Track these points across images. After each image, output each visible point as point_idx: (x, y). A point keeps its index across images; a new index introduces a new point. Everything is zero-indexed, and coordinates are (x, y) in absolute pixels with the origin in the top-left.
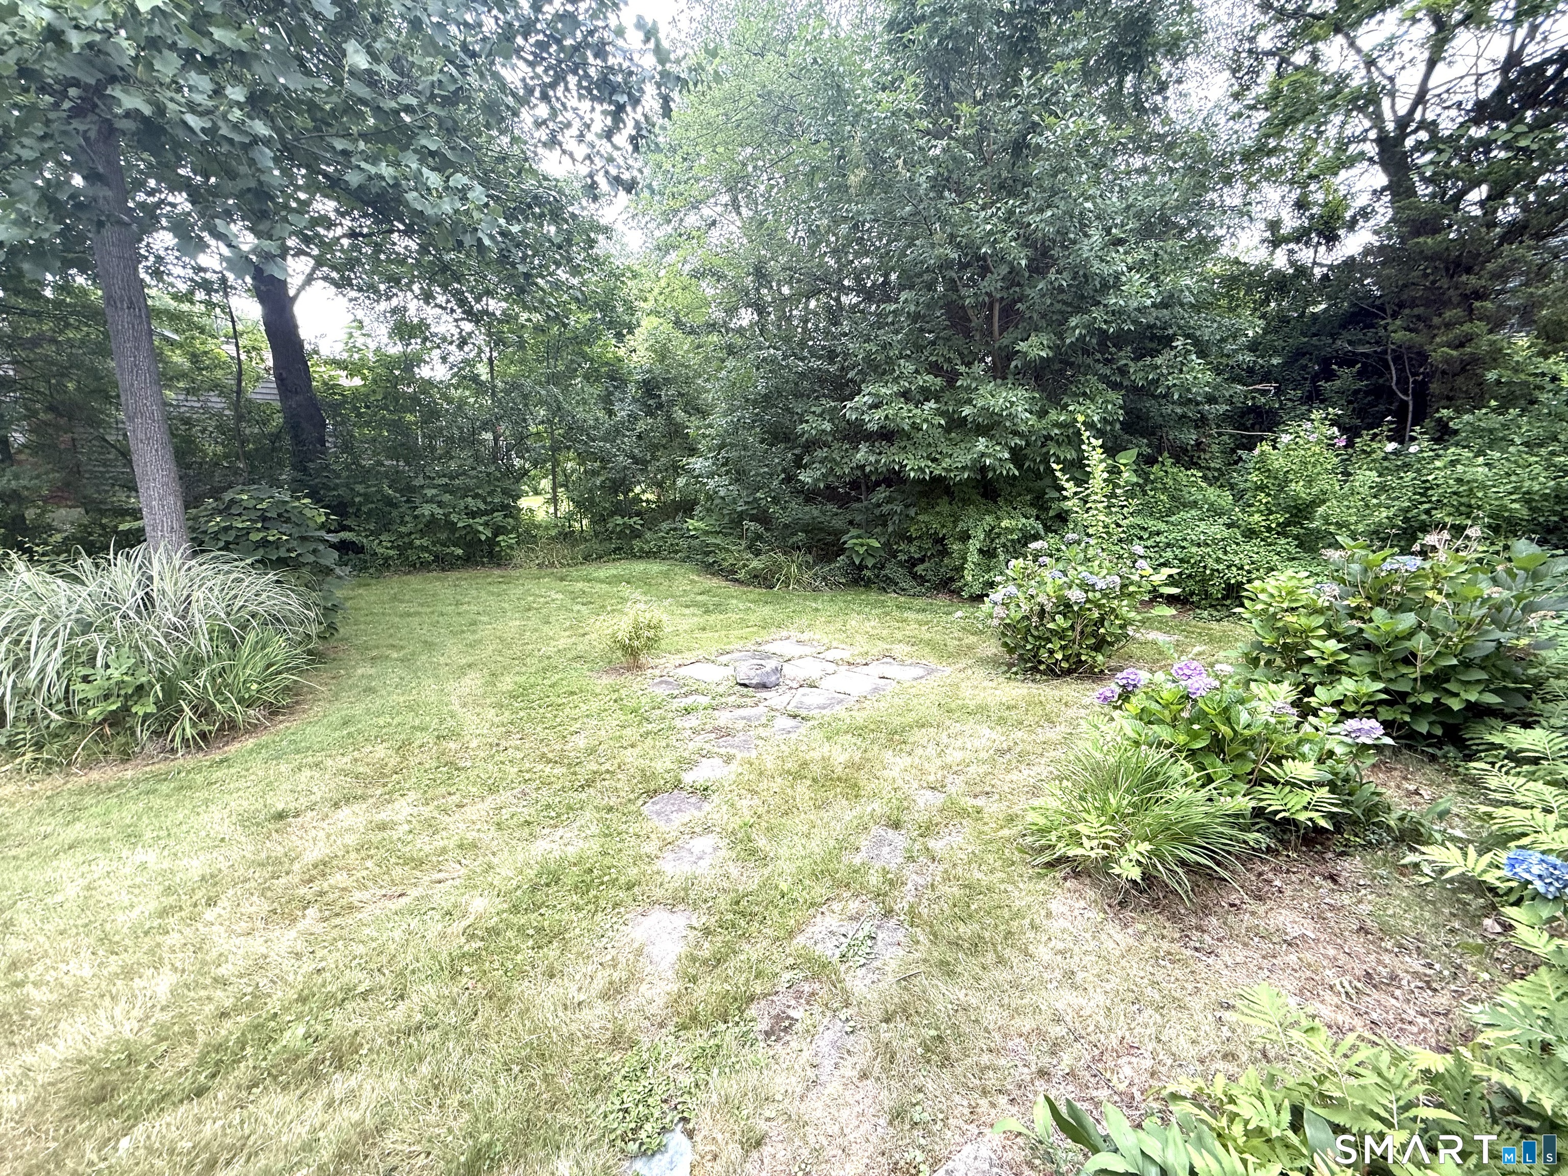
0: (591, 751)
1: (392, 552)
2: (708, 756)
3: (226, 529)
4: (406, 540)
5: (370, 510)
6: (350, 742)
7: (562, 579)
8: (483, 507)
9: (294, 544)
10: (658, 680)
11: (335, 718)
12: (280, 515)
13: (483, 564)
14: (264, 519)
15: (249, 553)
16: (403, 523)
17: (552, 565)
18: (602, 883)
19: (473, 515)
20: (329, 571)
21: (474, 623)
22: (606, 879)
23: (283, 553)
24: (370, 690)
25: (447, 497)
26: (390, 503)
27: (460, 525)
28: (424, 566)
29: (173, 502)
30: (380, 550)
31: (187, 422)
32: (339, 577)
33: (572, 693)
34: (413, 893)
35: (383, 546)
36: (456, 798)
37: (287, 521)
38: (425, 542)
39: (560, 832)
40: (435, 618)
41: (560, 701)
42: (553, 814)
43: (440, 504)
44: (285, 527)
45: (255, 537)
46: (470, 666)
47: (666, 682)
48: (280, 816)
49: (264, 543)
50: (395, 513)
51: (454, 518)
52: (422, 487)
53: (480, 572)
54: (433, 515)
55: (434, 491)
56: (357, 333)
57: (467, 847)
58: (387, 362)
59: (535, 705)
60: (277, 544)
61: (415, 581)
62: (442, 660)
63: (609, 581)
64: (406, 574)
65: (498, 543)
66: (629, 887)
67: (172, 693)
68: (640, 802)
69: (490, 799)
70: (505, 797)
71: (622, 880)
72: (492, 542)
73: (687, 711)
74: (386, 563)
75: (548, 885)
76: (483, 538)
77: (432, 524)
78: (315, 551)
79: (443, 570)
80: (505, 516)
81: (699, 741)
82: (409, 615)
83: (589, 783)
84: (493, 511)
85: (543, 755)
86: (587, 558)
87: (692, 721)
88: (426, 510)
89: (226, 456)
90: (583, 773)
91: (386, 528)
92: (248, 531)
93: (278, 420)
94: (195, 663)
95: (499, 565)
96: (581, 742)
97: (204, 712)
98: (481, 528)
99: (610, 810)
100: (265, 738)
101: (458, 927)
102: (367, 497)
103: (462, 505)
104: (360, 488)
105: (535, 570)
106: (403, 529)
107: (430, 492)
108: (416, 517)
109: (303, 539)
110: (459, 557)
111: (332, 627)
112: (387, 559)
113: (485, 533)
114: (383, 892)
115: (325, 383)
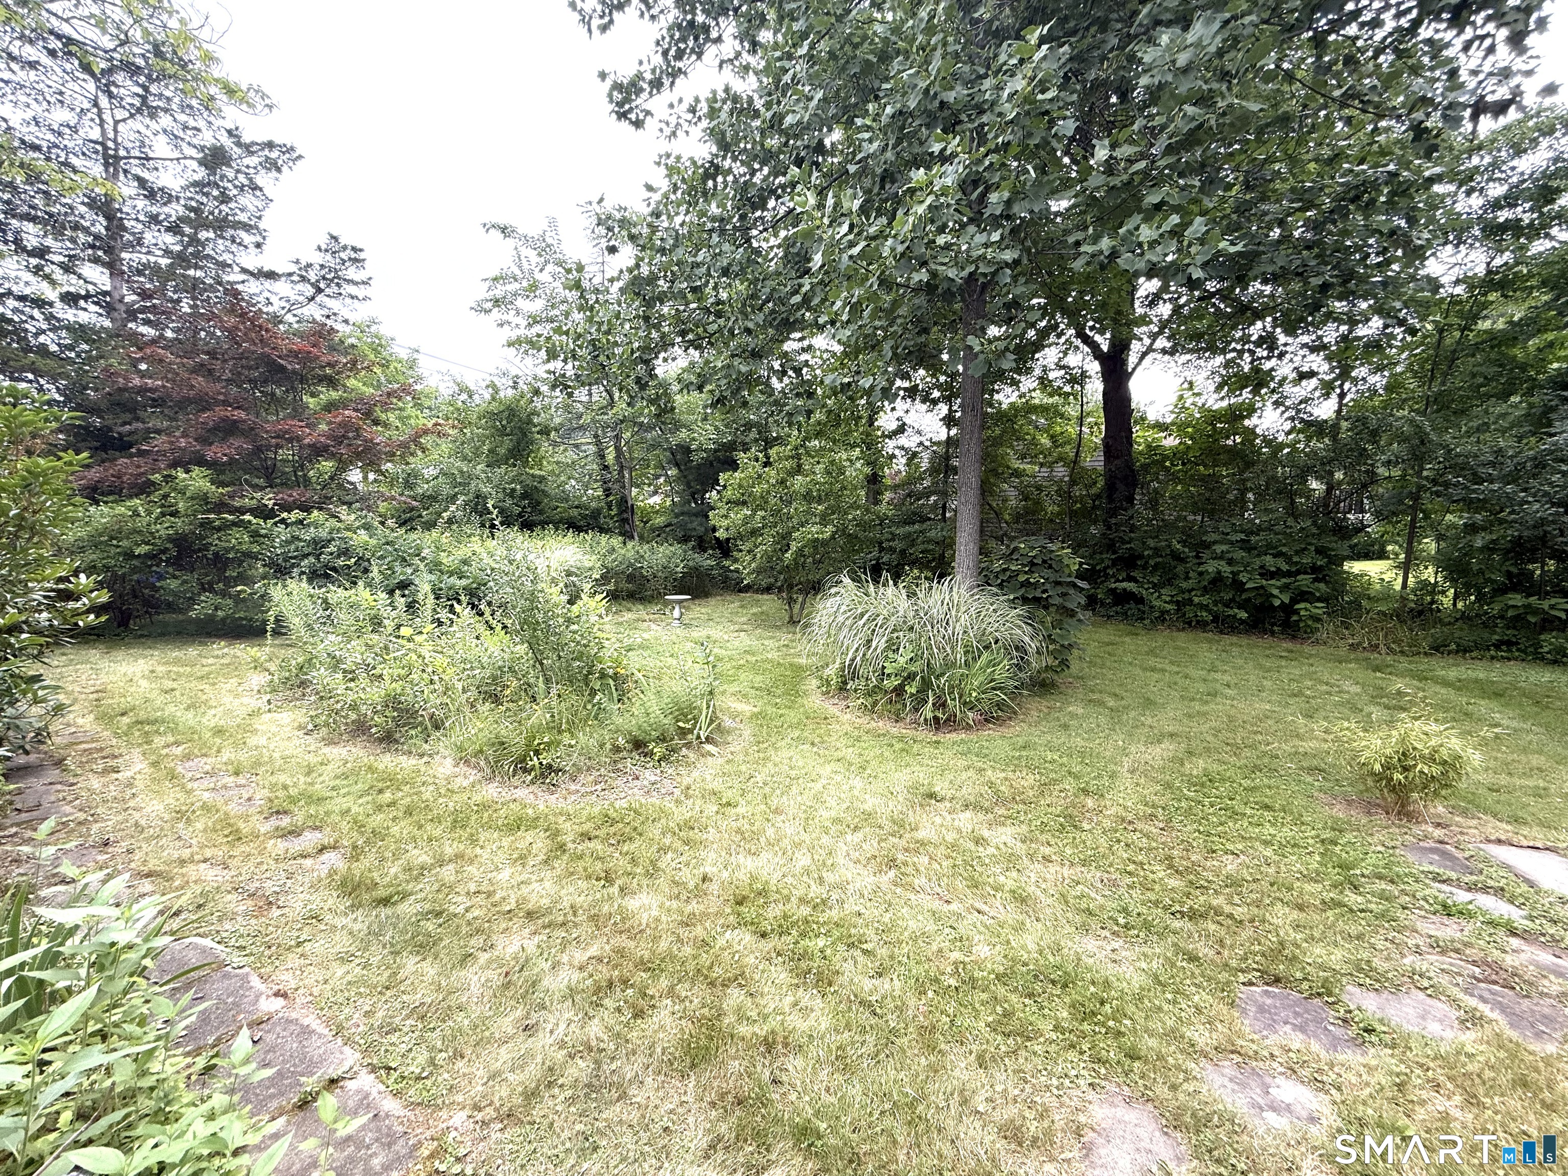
0: (1234, 883)
1: (1168, 607)
2: (1433, 993)
3: (1005, 570)
4: (1186, 596)
5: (1157, 564)
6: (1013, 763)
7: (1377, 669)
8: (1285, 567)
9: (1048, 586)
10: (1431, 844)
11: (1021, 741)
12: (1044, 561)
13: (1273, 633)
14: (1032, 564)
15: (1014, 591)
16: (1187, 578)
17: (1375, 648)
18: (1103, 1025)
19: (1267, 574)
20: (1072, 614)
21: (1214, 694)
22: (1111, 1023)
23: (1038, 594)
24: (1066, 727)
25: (1240, 554)
26: (1178, 558)
27: (1249, 585)
28: (1202, 625)
29: (973, 548)
30: (1157, 603)
31: (1039, 488)
32: (1079, 620)
33: (1267, 807)
34: (954, 907)
35: (1161, 600)
36: (1047, 851)
37: (1050, 567)
38: (1205, 600)
39: (1117, 944)
40: (1177, 678)
41: (1240, 808)
42: (1122, 921)
43: (1230, 562)
44: (1047, 573)
45: (1022, 578)
46: (1171, 735)
47: (1444, 854)
48: (931, 796)
49: (1026, 584)
50: (1180, 569)
51: (1243, 578)
52: (1215, 542)
53: (1268, 640)
54: (1219, 572)
55: (1224, 548)
56: (1187, 394)
57: (1021, 899)
58: (1212, 417)
59: (1206, 801)
60: (1036, 585)
61: (1183, 639)
62: (1149, 721)
63: (1460, 686)
64: (1179, 630)
65: (1297, 612)
66: (1133, 1056)
67: (926, 685)
68: (1242, 978)
69: (1079, 869)
70: (1093, 874)
71: (1127, 1041)
72: (1288, 609)
73: (1447, 910)
74: (1162, 618)
75: (1053, 982)
76: (1277, 603)
77: (1217, 580)
78: (1064, 595)
79: (1221, 632)
80: (1316, 580)
81: (1431, 963)
82: (1153, 670)
83: (1193, 915)
84: (1298, 572)
85: (1170, 858)
86: (1438, 648)
87: (1449, 930)
88: (1211, 567)
89: (1059, 514)
90: (1200, 901)
91: (1169, 582)
92: (1018, 573)
93: (1101, 483)
94: (949, 665)
95: (1294, 637)
96: (1231, 866)
97: (940, 704)
98: (1276, 592)
99: (1193, 958)
100: (973, 737)
101: (956, 955)
102: (1157, 551)
103: (1257, 562)
104: (1151, 543)
105: (1343, 651)
106: (1184, 585)
107: (1219, 548)
108: (1201, 574)
109: (1058, 583)
110: (1242, 622)
111: (1064, 663)
112: (1163, 612)
113: (1281, 598)
114: (939, 890)
115: (1149, 446)
